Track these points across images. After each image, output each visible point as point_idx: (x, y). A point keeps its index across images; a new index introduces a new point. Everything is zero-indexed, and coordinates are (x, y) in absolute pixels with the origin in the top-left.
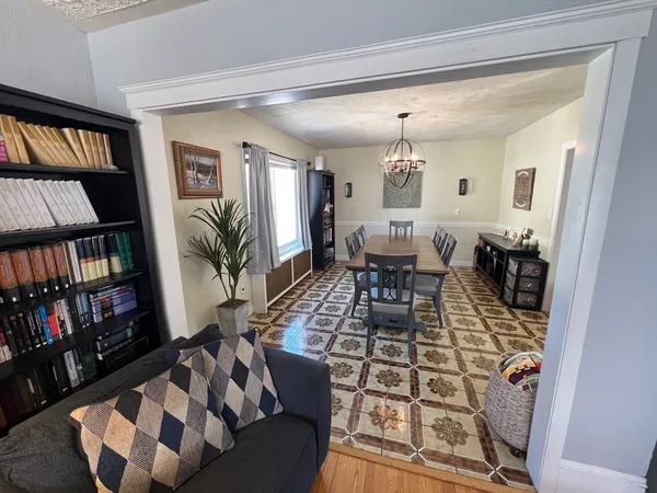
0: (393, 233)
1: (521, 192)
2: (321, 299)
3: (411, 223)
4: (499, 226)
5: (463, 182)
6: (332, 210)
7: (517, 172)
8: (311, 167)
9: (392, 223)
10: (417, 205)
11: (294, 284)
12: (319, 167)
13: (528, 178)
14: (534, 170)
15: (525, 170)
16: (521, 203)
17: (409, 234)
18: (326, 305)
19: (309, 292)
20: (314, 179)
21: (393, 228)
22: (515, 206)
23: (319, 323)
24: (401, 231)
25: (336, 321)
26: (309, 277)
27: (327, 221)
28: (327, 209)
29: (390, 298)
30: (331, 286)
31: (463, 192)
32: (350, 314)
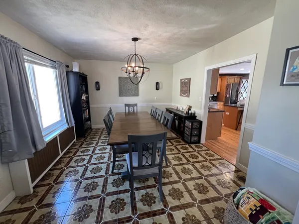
0: (127, 111)
1: (184, 89)
2: (85, 163)
3: (136, 105)
4: (173, 104)
5: (157, 83)
6: (87, 98)
7: (181, 80)
8: (70, 69)
9: (126, 105)
10: (137, 95)
11: (61, 155)
12: (76, 69)
13: (187, 83)
14: (190, 79)
15: (186, 79)
16: (184, 94)
17: (135, 111)
18: (90, 168)
19: (75, 159)
20: (72, 78)
21: (127, 108)
22: (181, 95)
23: (87, 189)
24: (131, 109)
25: (101, 181)
26: (74, 145)
27: (85, 105)
28: (84, 97)
29: (147, 164)
30: (92, 149)
31: (157, 89)
32: (110, 172)
